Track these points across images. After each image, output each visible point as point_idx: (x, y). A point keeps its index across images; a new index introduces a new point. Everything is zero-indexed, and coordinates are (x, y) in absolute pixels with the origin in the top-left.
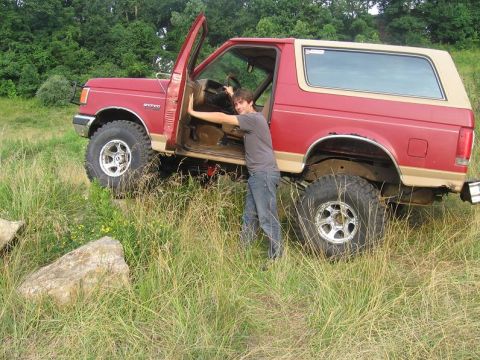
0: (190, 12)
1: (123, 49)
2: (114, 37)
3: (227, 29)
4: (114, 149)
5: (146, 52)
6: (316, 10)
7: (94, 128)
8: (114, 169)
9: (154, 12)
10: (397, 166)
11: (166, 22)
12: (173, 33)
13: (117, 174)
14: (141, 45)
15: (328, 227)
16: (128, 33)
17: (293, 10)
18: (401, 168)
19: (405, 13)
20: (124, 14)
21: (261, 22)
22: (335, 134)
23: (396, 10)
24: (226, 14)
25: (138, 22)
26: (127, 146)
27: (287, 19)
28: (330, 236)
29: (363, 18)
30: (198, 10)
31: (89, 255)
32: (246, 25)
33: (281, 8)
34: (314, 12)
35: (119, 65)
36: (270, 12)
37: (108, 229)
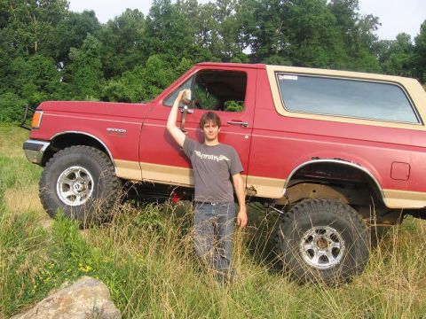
0: (87, 49)
1: (24, 80)
2: (15, 68)
3: (120, 64)
4: (72, 176)
5: (45, 84)
6: (198, 49)
7: (49, 154)
8: (72, 198)
9: (53, 48)
10: (380, 189)
11: (64, 57)
12: (70, 67)
13: (77, 202)
14: (40, 77)
15: (311, 253)
16: (28, 65)
17: (179, 49)
18: (385, 191)
19: (274, 53)
20: (25, 49)
21: (150, 58)
22: (318, 158)
23: (267, 51)
24: (118, 51)
25: (39, 56)
26: (88, 173)
27: (173, 57)
28: (314, 261)
29: (239, 57)
30: (94, 46)
31: (71, 300)
32: (136, 61)
33: (168, 47)
34: (196, 51)
35: (20, 95)
36: (158, 50)
37: (89, 268)
